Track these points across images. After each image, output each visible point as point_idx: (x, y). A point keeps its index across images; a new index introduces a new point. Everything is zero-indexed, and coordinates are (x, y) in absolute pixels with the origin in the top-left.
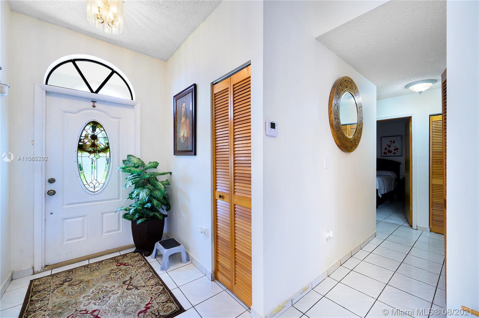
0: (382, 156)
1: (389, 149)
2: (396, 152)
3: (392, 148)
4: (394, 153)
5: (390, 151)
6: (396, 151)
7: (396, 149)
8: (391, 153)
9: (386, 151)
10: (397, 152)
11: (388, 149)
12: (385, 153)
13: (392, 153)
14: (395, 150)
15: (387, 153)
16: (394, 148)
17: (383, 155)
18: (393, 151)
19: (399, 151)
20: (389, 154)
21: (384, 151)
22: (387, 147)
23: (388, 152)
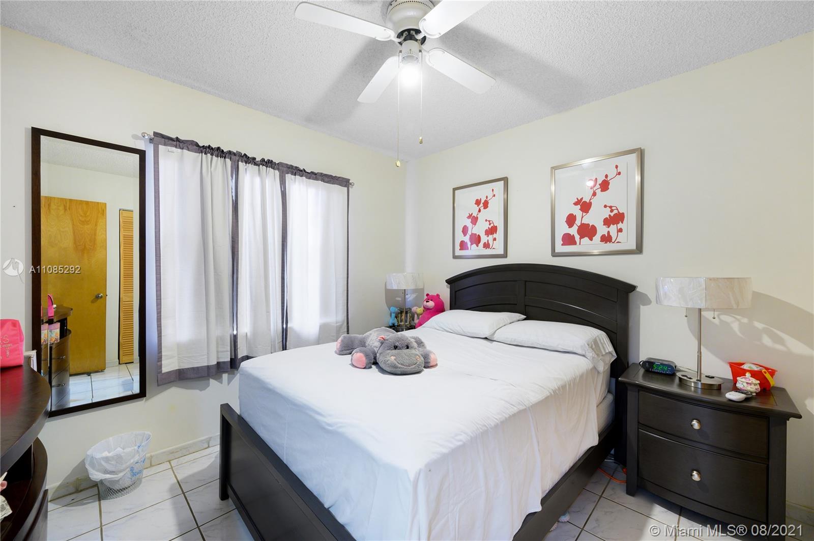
0: (555, 254)
1: (585, 221)
2: (613, 234)
3: (595, 218)
4: (606, 239)
5: (588, 231)
6: (613, 229)
7: (616, 218)
8: (591, 239)
9: (573, 231)
10: (620, 230)
11: (578, 222)
12: (568, 240)
13: (597, 238)
14: (608, 222)
15: (577, 237)
16: (607, 213)
17: (560, 248)
18: (602, 230)
19: (629, 224)
20: (584, 244)
21: (562, 229)
22: (577, 211)
23: (579, 232)
